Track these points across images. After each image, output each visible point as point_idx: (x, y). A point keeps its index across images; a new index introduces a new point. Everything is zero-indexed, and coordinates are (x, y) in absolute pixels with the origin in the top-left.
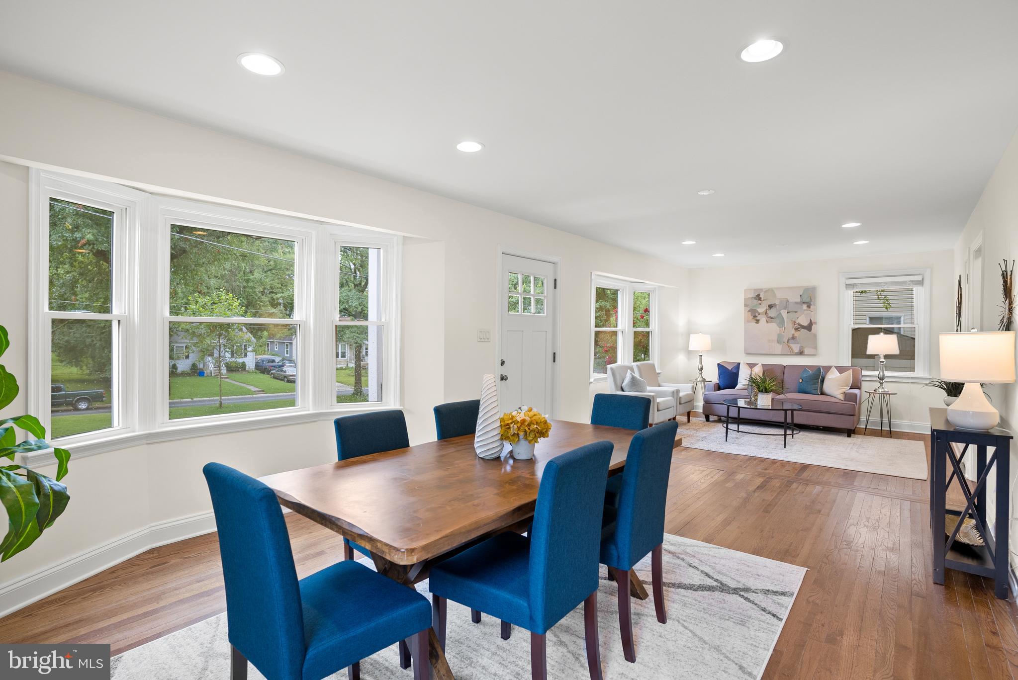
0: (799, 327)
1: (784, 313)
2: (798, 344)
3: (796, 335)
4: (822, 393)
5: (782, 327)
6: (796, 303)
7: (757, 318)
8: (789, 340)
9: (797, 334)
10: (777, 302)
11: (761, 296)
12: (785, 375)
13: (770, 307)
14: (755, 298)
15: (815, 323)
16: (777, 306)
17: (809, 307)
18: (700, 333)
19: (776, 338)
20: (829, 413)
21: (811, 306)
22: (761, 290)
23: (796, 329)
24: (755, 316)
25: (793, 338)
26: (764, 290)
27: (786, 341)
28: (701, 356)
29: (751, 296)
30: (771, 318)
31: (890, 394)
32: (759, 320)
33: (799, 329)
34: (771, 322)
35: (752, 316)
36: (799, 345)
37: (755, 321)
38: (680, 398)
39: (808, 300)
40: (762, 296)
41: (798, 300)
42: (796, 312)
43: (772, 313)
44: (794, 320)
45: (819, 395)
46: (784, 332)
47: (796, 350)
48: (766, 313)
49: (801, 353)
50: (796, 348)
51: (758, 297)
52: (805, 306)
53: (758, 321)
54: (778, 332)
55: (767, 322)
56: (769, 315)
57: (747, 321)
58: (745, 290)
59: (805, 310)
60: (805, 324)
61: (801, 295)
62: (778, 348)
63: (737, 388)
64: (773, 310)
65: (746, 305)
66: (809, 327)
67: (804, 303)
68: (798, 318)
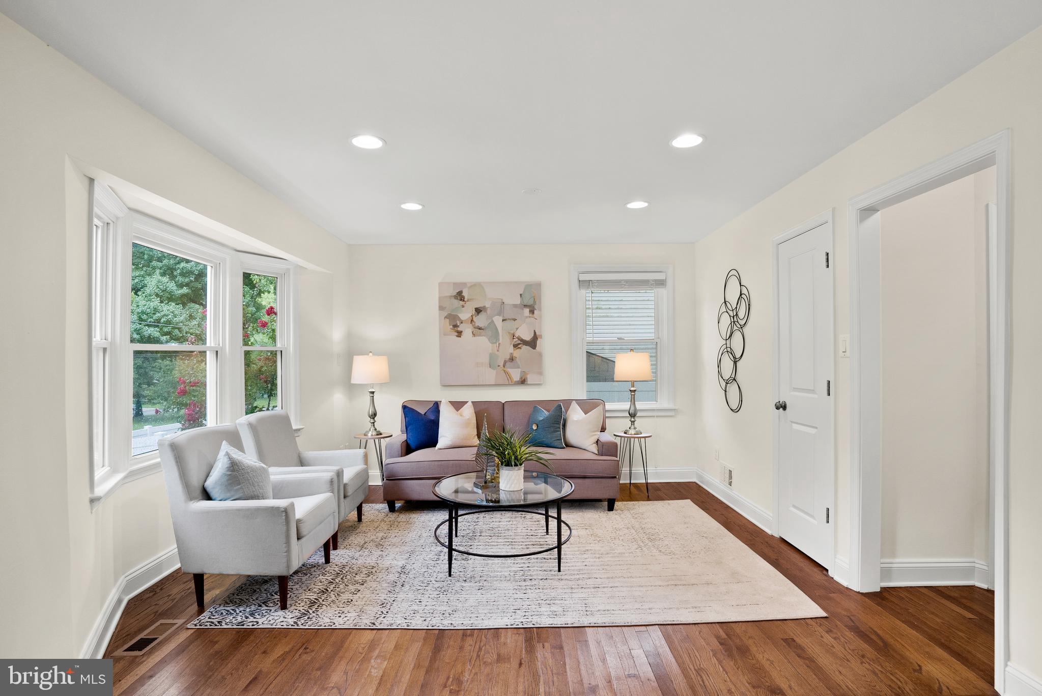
0: (520, 342)
1: (498, 320)
2: (519, 368)
3: (515, 355)
4: (568, 445)
5: (496, 343)
6: (515, 306)
7: (459, 329)
8: (505, 362)
9: (517, 353)
10: (488, 304)
11: (463, 294)
12: (506, 418)
13: (478, 311)
14: (455, 297)
15: (541, 337)
16: (489, 311)
17: (532, 312)
18: (371, 354)
19: (486, 359)
21: (535, 311)
22: (464, 284)
23: (515, 346)
24: (455, 326)
25: (512, 359)
26: (469, 285)
27: (502, 365)
28: (373, 393)
29: (449, 294)
30: (480, 329)
31: (645, 437)
32: (462, 332)
33: (519, 346)
34: (480, 335)
35: (450, 325)
36: (520, 370)
37: (456, 334)
39: (531, 302)
40: (465, 294)
41: (518, 301)
42: (515, 320)
43: (481, 320)
44: (512, 332)
45: (564, 448)
46: (498, 351)
47: (516, 376)
48: (472, 321)
49: (523, 382)
50: (516, 375)
51: (460, 296)
52: (527, 311)
53: (459, 334)
54: (490, 351)
55: (474, 335)
56: (477, 325)
57: (443, 334)
58: (441, 284)
59: (527, 317)
60: (528, 337)
61: (521, 295)
62: (491, 375)
63: (438, 446)
64: (482, 316)
65: (441, 308)
66: (533, 343)
67: (525, 306)
68: (517, 329)
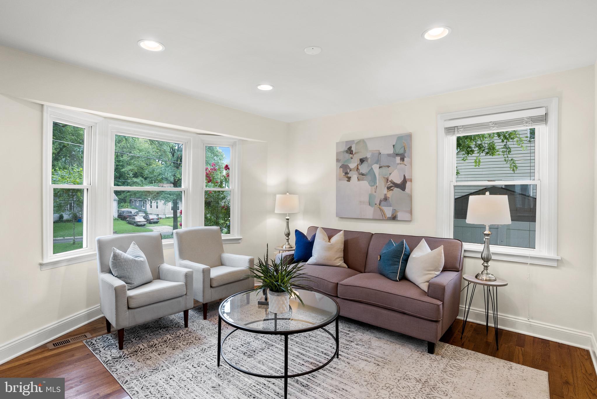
0: (392, 185)
1: (376, 167)
2: (390, 206)
3: (388, 195)
4: (404, 278)
5: (374, 186)
6: (389, 155)
7: (349, 175)
8: (381, 201)
9: (390, 194)
10: (369, 155)
11: (352, 149)
12: (370, 247)
13: (362, 161)
14: (347, 152)
15: (411, 180)
16: (369, 160)
17: (402, 159)
18: (288, 194)
19: (366, 199)
20: (404, 313)
21: (405, 159)
22: (353, 141)
23: (389, 188)
24: (347, 173)
25: (386, 199)
26: (355, 142)
27: (378, 203)
28: (288, 219)
29: (342, 150)
30: (363, 175)
31: (497, 286)
32: (350, 177)
33: (391, 188)
34: (363, 180)
35: (343, 173)
36: (391, 208)
37: (347, 179)
38: (211, 280)
39: (401, 151)
40: (353, 149)
41: (391, 151)
42: (388, 167)
43: (364, 169)
44: (386, 177)
45: (397, 281)
46: (375, 192)
47: (389, 214)
48: (358, 169)
49: (394, 218)
50: (388, 212)
51: (350, 151)
52: (398, 159)
53: (349, 179)
54: (370, 192)
55: (359, 180)
56: (361, 172)
57: (339, 179)
58: (337, 144)
59: (398, 164)
60: (399, 181)
61: (394, 146)
62: (370, 212)
63: (311, 260)
64: (365, 165)
65: (338, 160)
66: (402, 186)
67: (397, 155)
68: (390, 174)
